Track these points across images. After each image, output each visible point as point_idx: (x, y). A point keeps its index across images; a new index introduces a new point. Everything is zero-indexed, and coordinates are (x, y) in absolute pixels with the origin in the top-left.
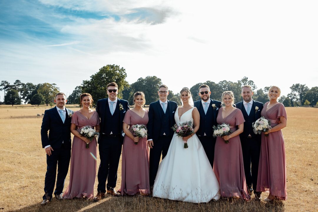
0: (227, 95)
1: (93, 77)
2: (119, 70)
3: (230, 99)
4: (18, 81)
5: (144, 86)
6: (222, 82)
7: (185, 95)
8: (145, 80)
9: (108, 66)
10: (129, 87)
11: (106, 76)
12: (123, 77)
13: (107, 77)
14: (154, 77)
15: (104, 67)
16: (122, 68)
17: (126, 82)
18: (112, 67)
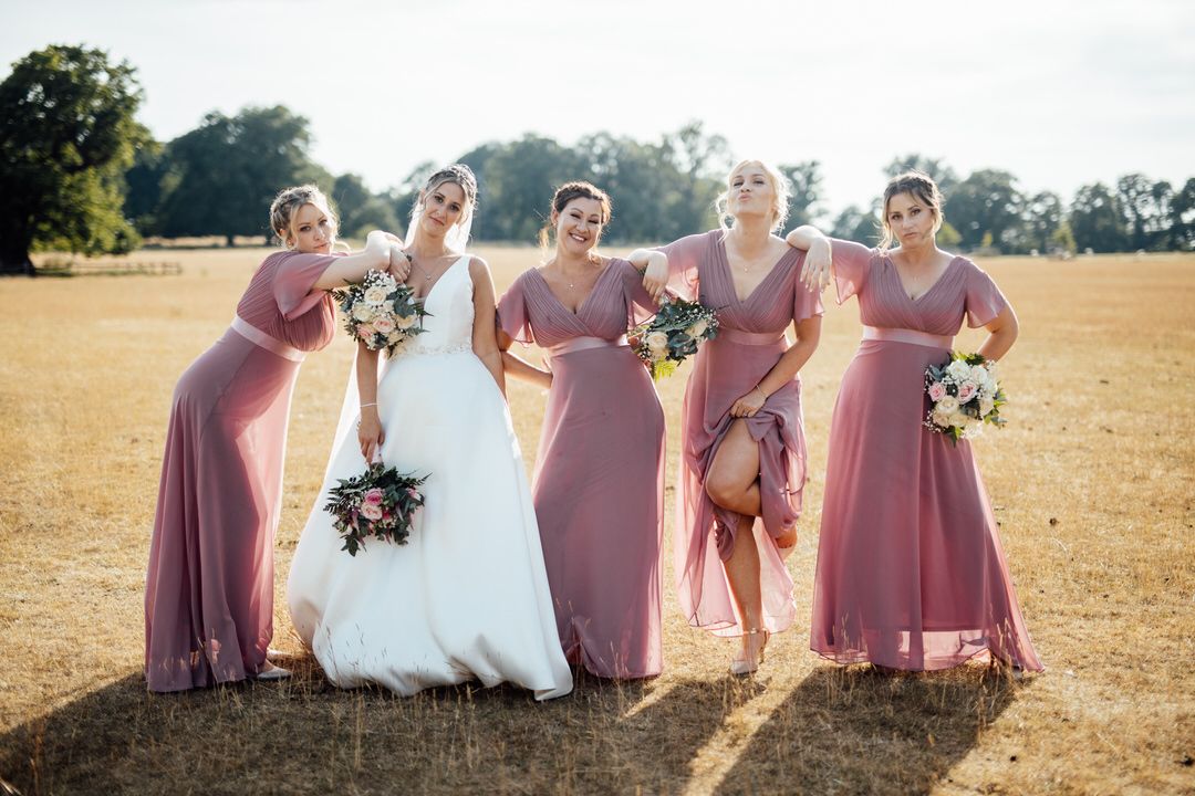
2: (108, 71)
5: (232, 148)
6: (593, 140)
7: (447, 202)
8: (236, 122)
9: (56, 48)
10: (157, 152)
11: (48, 96)
12: (129, 103)
13: (49, 104)
14: (279, 107)
15: (34, 55)
16: (126, 61)
17: (143, 130)
18: (75, 54)
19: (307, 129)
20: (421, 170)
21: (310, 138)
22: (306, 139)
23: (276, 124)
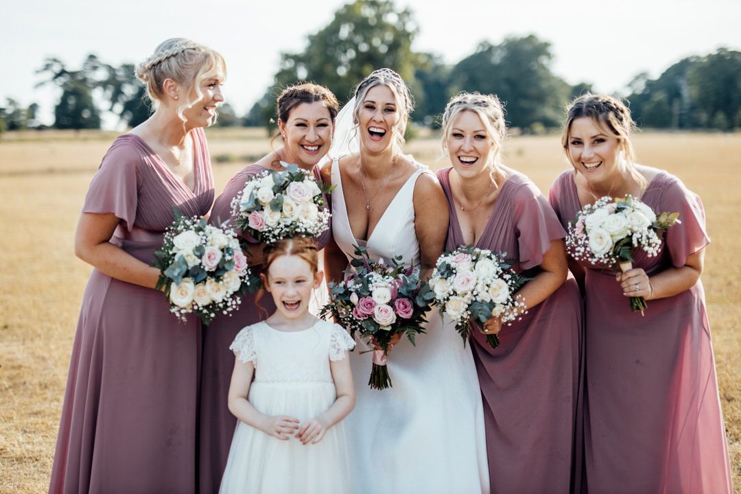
0: (468, 115)
1: (313, 39)
3: (483, 137)
4: (92, 57)
7: (379, 107)
19: (551, 50)
20: (637, 78)
21: (551, 55)
22: (549, 56)
23: (528, 47)
